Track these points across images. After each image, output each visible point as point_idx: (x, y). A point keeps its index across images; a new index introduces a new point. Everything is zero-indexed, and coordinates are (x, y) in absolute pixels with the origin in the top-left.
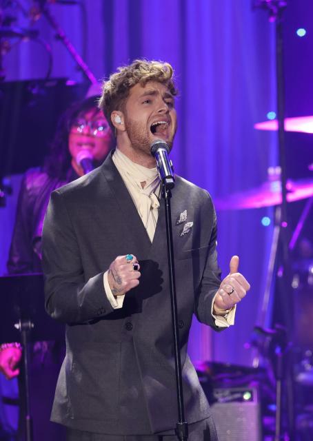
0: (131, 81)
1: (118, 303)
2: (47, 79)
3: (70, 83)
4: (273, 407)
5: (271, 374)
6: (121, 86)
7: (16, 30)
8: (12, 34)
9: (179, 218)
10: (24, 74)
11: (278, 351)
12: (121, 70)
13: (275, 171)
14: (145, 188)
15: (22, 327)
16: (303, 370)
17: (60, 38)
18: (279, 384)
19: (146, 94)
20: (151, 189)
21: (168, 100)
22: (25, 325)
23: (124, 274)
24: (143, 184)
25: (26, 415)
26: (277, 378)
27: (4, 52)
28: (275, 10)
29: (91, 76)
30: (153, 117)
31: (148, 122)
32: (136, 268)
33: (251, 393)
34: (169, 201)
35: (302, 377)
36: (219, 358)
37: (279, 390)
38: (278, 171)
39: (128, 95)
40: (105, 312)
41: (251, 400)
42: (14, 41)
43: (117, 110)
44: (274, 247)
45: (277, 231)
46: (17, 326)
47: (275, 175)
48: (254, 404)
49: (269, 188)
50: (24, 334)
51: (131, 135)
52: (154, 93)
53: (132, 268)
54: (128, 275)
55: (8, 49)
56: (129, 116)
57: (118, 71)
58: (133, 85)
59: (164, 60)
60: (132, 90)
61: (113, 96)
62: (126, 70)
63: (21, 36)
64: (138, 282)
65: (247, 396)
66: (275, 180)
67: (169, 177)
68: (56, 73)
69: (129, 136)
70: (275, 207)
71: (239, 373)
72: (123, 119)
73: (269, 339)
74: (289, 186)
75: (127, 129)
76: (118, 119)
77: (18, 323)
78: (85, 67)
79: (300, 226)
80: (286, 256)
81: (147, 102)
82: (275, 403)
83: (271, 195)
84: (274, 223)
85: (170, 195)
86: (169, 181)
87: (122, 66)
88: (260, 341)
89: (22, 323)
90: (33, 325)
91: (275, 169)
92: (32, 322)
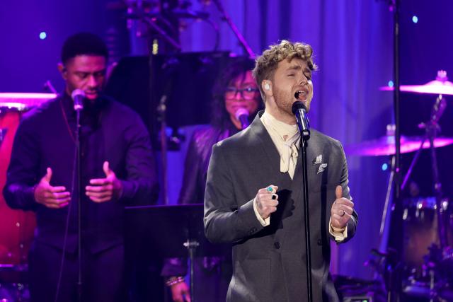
0: (279, 56)
1: (267, 222)
2: (215, 52)
3: (232, 55)
5: (384, 286)
6: (272, 60)
7: (192, 12)
8: (188, 16)
9: (315, 160)
10: (196, 47)
11: (389, 268)
12: (272, 47)
13: (391, 128)
14: (287, 140)
15: (190, 247)
16: (409, 284)
17: (224, 19)
18: (389, 294)
19: (291, 68)
20: (293, 141)
21: (307, 74)
22: (192, 244)
24: (286, 137)
26: (388, 290)
27: (181, 30)
29: (249, 50)
30: (296, 87)
31: (292, 91)
32: (274, 197)
33: (368, 300)
34: (305, 149)
35: (408, 289)
36: (344, 273)
37: (389, 299)
38: (394, 128)
39: (276, 68)
40: (256, 230)
42: (189, 21)
43: (267, 79)
44: (390, 188)
45: (392, 174)
46: (186, 244)
47: (391, 131)
49: (386, 140)
50: (191, 251)
51: (278, 100)
52: (297, 68)
53: (271, 197)
55: (185, 27)
56: (276, 85)
57: (269, 48)
58: (281, 61)
59: (306, 42)
60: (280, 64)
61: (265, 68)
62: (276, 48)
63: (195, 17)
64: (276, 209)
66: (391, 135)
67: (305, 131)
68: (223, 47)
69: (276, 100)
70: (391, 156)
71: (358, 285)
72: (271, 86)
73: (383, 258)
74: (402, 139)
75: (274, 95)
76: (267, 86)
77: (186, 242)
78: (244, 42)
79: (409, 172)
80: (398, 195)
81: (292, 75)
83: (387, 146)
84: (389, 166)
85: (306, 145)
86: (305, 133)
87: (273, 45)
88: (377, 260)
89: (190, 242)
90: (198, 244)
91: (392, 126)
92: (197, 242)
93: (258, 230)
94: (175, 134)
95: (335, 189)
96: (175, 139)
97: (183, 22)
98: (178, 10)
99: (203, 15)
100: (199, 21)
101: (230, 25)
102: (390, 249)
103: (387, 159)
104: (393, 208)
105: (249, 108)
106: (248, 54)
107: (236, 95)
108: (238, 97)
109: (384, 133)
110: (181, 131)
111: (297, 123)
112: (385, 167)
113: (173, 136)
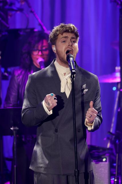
1: (51, 112)
2: (27, 29)
3: (36, 30)
4: (115, 165)
5: (114, 152)
7: (15, 8)
8: (13, 10)
11: (117, 141)
15: (14, 130)
17: (32, 12)
18: (117, 155)
22: (15, 128)
23: (50, 101)
24: (65, 74)
25: (14, 165)
26: (117, 153)
27: (9, 17)
28: (119, 3)
29: (45, 28)
30: (66, 48)
31: (65, 51)
33: (106, 158)
36: (93, 144)
37: (117, 158)
41: (106, 161)
42: (14, 12)
44: (117, 99)
45: (118, 93)
46: (12, 129)
47: (118, 70)
48: (107, 163)
49: (115, 75)
50: (14, 132)
54: (52, 102)
55: (11, 16)
63: (16, 11)
65: (104, 160)
66: (118, 72)
67: (74, 70)
68: (31, 26)
70: (118, 83)
71: (101, 150)
73: (114, 136)
76: (54, 48)
77: (12, 127)
78: (42, 24)
81: (64, 42)
82: (115, 163)
83: (115, 78)
84: (117, 89)
86: (73, 71)
88: (110, 137)
89: (14, 127)
90: (18, 129)
91: (118, 67)
92: (18, 127)
93: (46, 117)
94: (6, 71)
95: (89, 103)
96: (6, 74)
97: (10, 13)
98: (7, 7)
99: (21, 10)
100: (18, 13)
101: (35, 15)
102: (117, 131)
103: (116, 84)
104: (119, 110)
105: (45, 59)
106: (44, 30)
107: (39, 52)
108: (40, 53)
109: (114, 71)
110: (9, 70)
111: (69, 66)
112: (114, 89)
113: (5, 72)
